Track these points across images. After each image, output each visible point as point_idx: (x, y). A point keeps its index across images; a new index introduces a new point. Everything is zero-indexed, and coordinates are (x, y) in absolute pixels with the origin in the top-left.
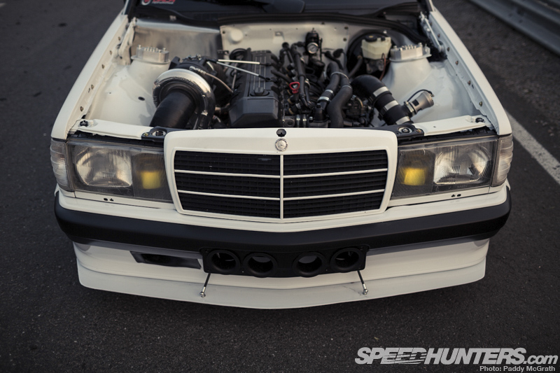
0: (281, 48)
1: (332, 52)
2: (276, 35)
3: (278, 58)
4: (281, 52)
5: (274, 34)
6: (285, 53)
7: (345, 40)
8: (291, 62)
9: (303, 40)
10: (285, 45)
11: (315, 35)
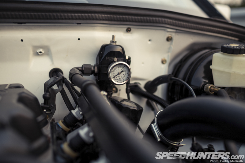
0: (47, 78)
1: (142, 85)
2: (37, 54)
3: (41, 101)
4: (48, 87)
5: (31, 52)
6: (55, 87)
7: (163, 62)
8: (71, 108)
9: (92, 62)
10: (55, 72)
11: (119, 49)
